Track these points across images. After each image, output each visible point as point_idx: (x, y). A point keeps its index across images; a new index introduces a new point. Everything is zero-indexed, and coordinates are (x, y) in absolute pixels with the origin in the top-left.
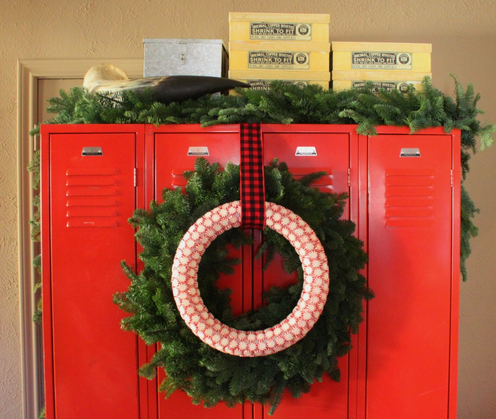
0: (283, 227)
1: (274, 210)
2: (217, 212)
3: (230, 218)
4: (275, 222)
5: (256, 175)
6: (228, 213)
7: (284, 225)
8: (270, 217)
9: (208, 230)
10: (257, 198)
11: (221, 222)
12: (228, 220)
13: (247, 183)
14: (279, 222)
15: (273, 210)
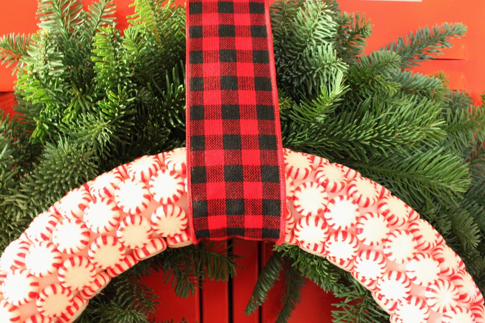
0: (362, 250)
1: (331, 185)
2: (107, 192)
3: (154, 219)
4: (332, 232)
5: (245, 44)
6: (149, 197)
7: (367, 243)
8: (315, 213)
9: (67, 264)
10: (249, 127)
11: (119, 234)
12: (146, 225)
13: (212, 70)
14: (351, 232)
15: (324, 185)
